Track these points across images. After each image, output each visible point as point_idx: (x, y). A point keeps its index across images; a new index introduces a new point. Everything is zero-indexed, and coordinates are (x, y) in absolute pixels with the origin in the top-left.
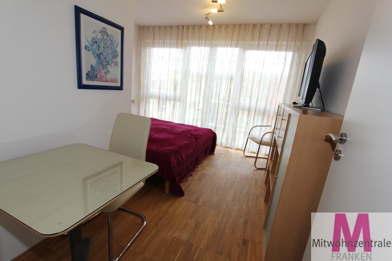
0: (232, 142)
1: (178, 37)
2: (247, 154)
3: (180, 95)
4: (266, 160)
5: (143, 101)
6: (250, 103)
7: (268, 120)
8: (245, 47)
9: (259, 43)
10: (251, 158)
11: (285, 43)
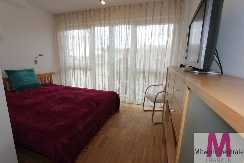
0: (133, 99)
1: (83, 20)
2: (146, 109)
3: (90, 65)
4: (161, 113)
5: (63, 72)
6: (144, 68)
7: (159, 80)
8: (136, 23)
9: (146, 19)
10: (149, 112)
11: (167, 17)
